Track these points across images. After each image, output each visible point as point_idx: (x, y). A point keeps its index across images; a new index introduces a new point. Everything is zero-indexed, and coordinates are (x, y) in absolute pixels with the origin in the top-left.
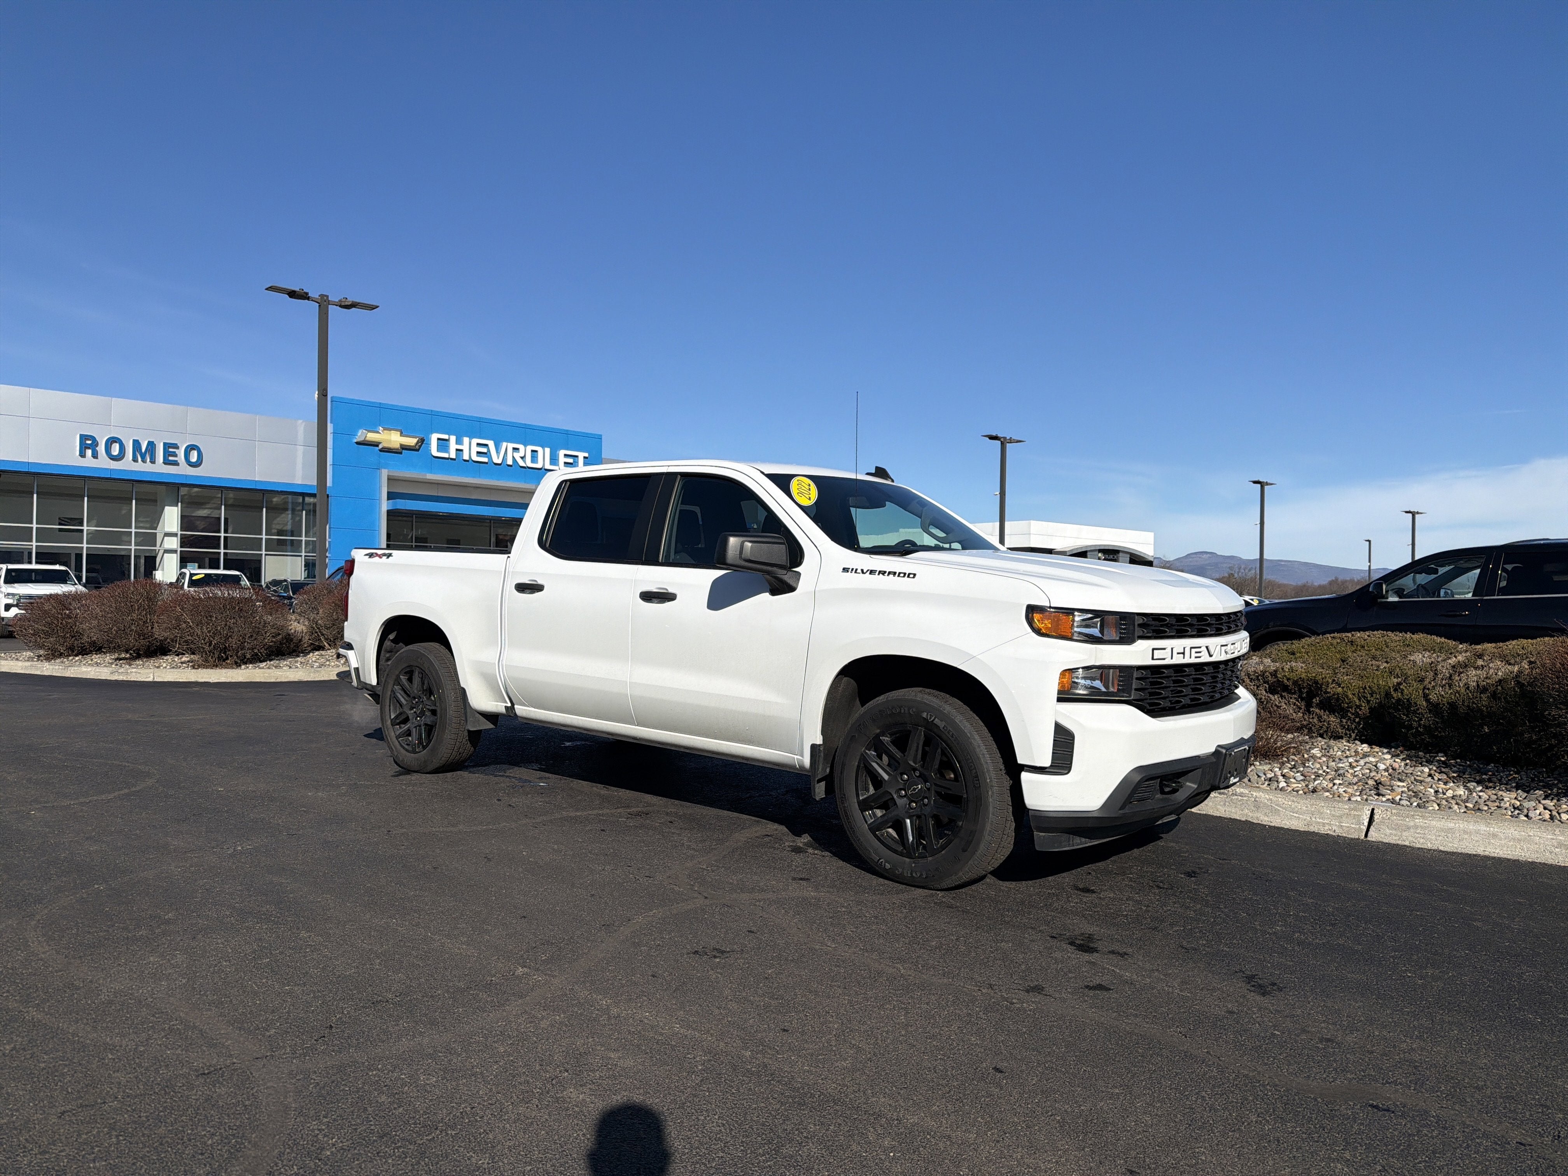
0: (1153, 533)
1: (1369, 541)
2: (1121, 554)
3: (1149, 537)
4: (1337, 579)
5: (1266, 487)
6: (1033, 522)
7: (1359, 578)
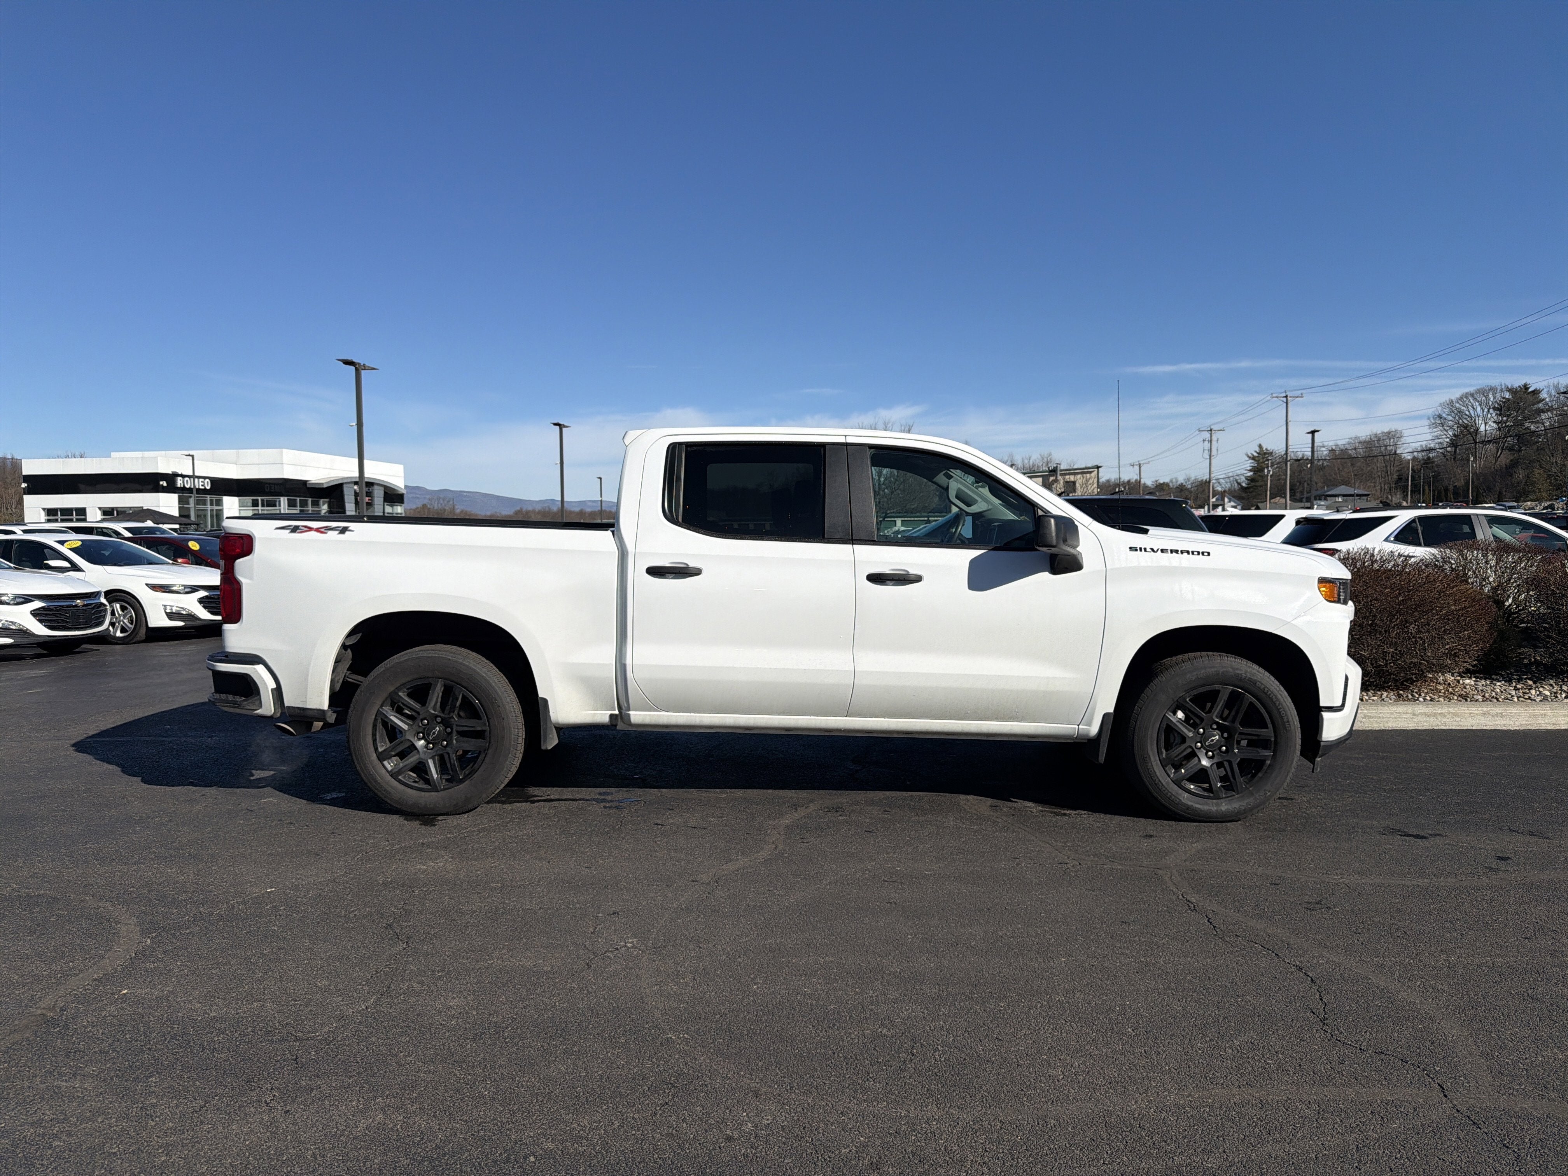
0: (402, 466)
1: (600, 478)
2: (376, 487)
3: (399, 469)
4: (521, 509)
5: (564, 430)
6: (285, 451)
7: (540, 508)
